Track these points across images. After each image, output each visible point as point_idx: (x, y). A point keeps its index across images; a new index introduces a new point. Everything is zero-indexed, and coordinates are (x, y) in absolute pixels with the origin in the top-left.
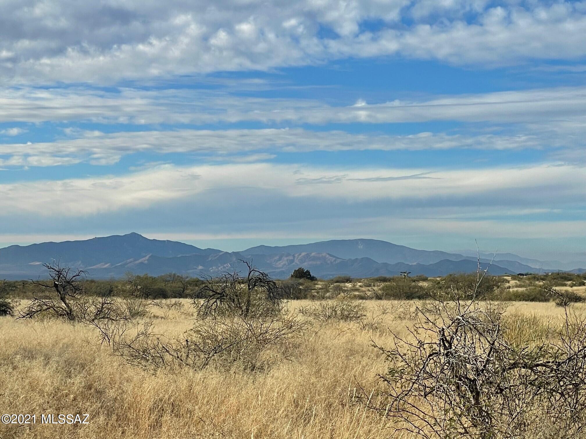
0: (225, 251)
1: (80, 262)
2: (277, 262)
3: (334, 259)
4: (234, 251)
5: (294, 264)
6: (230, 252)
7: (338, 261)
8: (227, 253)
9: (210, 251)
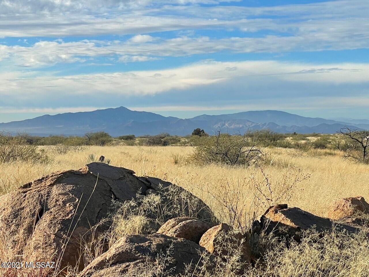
0: (180, 118)
1: (88, 125)
2: (214, 126)
3: (251, 123)
4: (187, 118)
5: (225, 126)
6: (184, 119)
7: (253, 125)
8: (181, 119)
9: (171, 119)
